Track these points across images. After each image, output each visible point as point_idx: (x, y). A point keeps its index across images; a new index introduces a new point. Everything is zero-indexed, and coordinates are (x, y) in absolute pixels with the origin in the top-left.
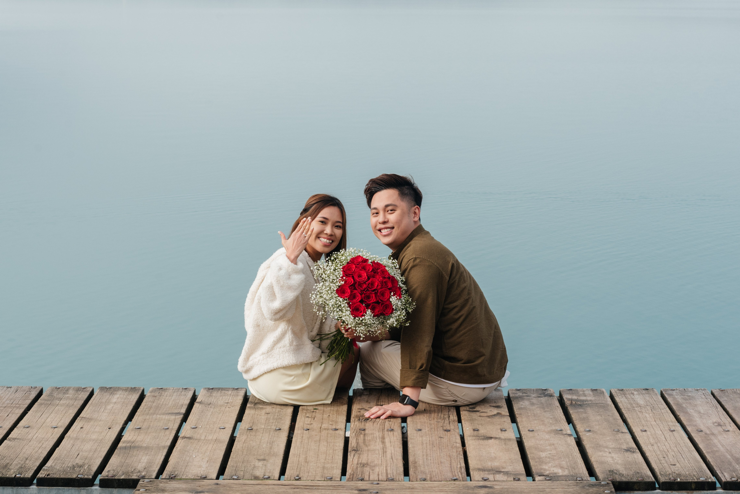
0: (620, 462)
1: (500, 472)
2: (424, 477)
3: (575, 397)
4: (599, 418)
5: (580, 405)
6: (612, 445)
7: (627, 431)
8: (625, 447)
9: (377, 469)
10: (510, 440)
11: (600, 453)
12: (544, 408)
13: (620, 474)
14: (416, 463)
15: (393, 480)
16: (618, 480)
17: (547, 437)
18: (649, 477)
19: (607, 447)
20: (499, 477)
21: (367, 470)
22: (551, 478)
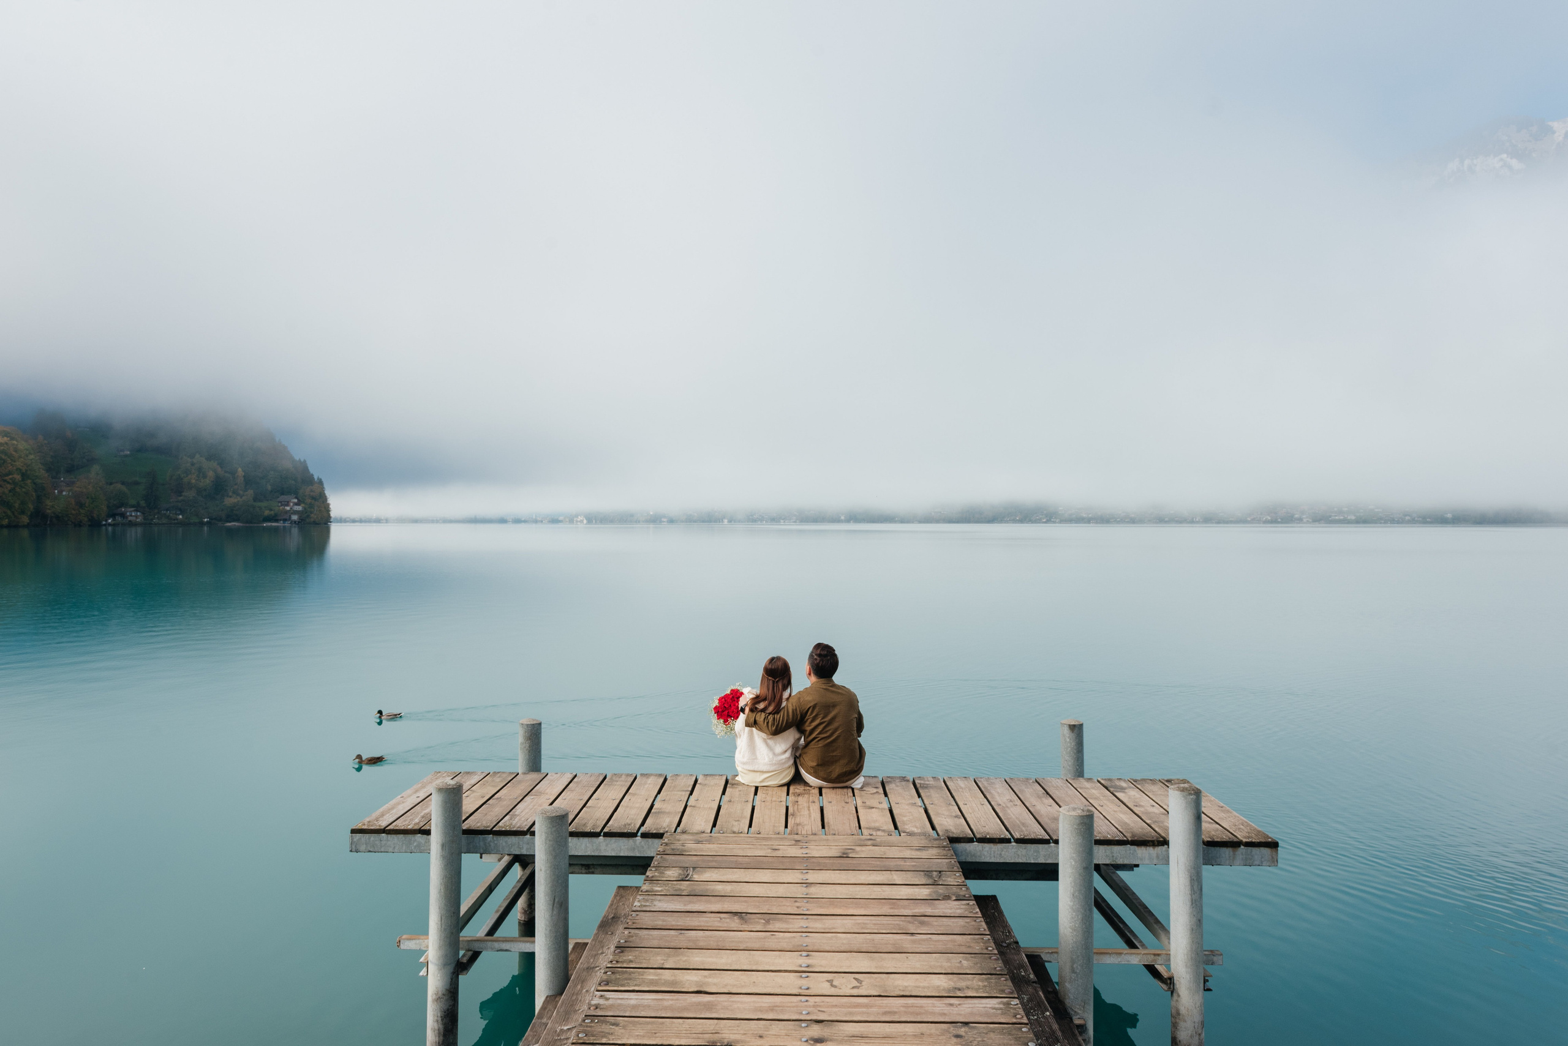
0: (951, 824)
1: (879, 830)
2: (834, 833)
3: (922, 782)
4: (937, 795)
5: (926, 787)
6: (946, 813)
7: (955, 804)
8: (954, 814)
9: (806, 828)
10: (885, 809)
11: (939, 819)
12: (904, 789)
13: (952, 832)
14: (829, 823)
15: (815, 834)
16: (951, 836)
17: (907, 807)
18: (970, 834)
19: (943, 815)
20: (879, 833)
21: (800, 827)
22: (910, 834)
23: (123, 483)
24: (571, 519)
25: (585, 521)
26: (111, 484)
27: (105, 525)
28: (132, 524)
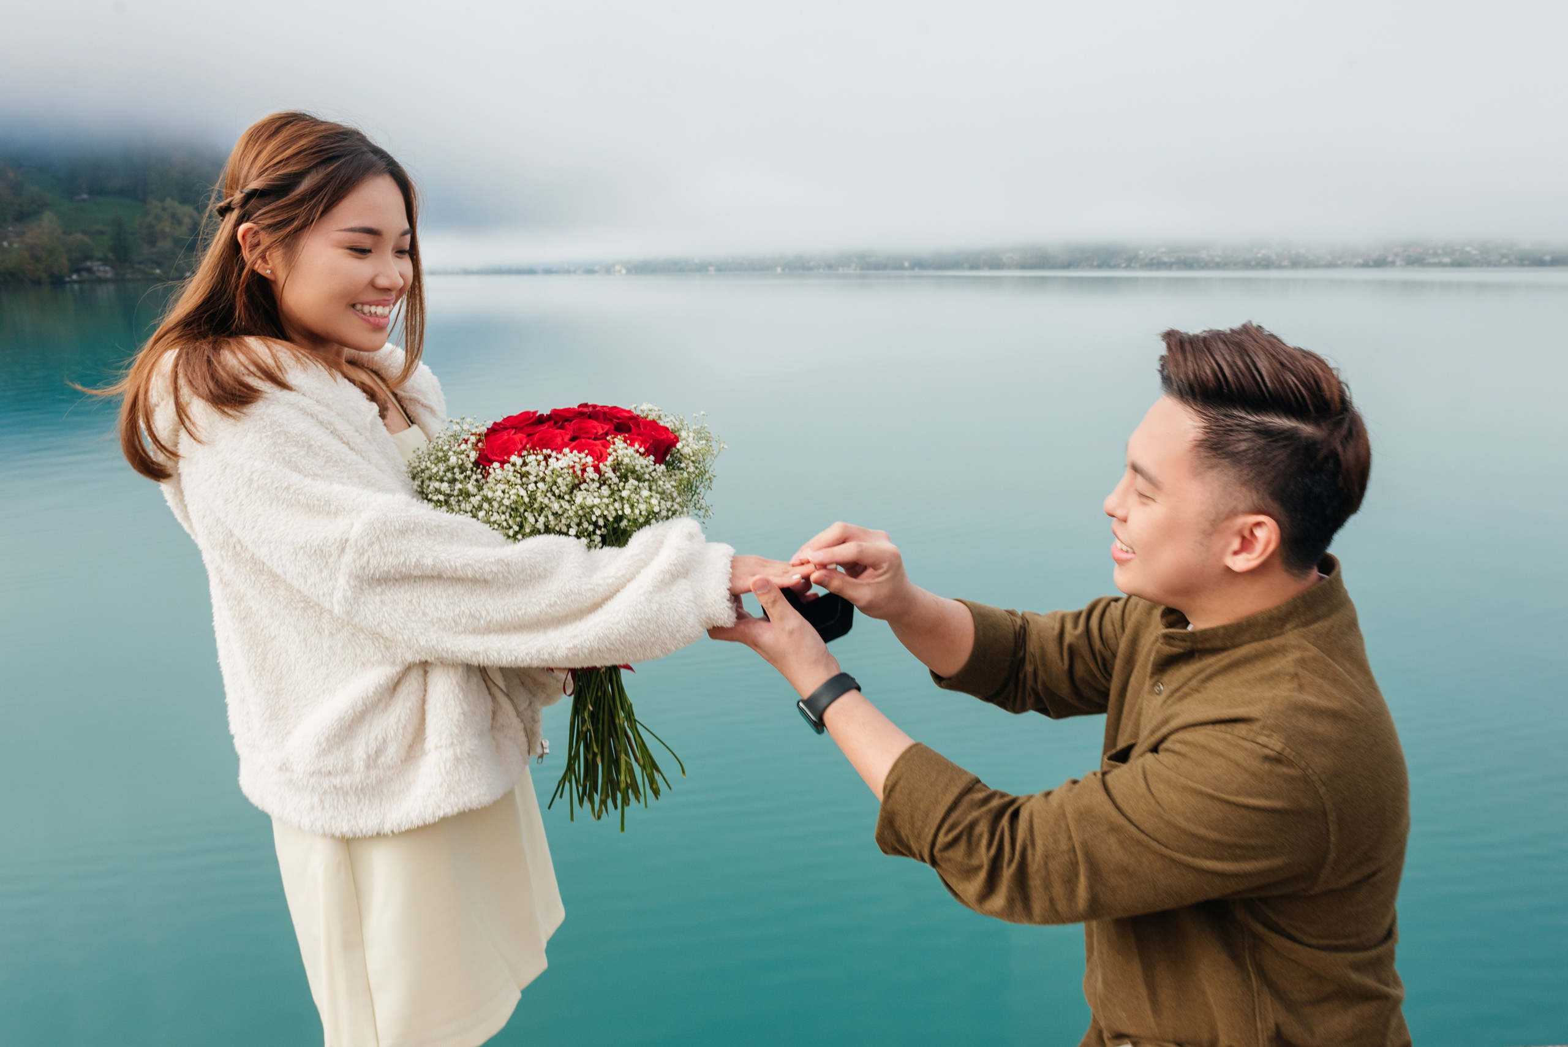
23: (85, 233)
24: (608, 269)
25: (624, 271)
26: (70, 233)
27: (69, 282)
28: (101, 281)
